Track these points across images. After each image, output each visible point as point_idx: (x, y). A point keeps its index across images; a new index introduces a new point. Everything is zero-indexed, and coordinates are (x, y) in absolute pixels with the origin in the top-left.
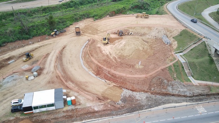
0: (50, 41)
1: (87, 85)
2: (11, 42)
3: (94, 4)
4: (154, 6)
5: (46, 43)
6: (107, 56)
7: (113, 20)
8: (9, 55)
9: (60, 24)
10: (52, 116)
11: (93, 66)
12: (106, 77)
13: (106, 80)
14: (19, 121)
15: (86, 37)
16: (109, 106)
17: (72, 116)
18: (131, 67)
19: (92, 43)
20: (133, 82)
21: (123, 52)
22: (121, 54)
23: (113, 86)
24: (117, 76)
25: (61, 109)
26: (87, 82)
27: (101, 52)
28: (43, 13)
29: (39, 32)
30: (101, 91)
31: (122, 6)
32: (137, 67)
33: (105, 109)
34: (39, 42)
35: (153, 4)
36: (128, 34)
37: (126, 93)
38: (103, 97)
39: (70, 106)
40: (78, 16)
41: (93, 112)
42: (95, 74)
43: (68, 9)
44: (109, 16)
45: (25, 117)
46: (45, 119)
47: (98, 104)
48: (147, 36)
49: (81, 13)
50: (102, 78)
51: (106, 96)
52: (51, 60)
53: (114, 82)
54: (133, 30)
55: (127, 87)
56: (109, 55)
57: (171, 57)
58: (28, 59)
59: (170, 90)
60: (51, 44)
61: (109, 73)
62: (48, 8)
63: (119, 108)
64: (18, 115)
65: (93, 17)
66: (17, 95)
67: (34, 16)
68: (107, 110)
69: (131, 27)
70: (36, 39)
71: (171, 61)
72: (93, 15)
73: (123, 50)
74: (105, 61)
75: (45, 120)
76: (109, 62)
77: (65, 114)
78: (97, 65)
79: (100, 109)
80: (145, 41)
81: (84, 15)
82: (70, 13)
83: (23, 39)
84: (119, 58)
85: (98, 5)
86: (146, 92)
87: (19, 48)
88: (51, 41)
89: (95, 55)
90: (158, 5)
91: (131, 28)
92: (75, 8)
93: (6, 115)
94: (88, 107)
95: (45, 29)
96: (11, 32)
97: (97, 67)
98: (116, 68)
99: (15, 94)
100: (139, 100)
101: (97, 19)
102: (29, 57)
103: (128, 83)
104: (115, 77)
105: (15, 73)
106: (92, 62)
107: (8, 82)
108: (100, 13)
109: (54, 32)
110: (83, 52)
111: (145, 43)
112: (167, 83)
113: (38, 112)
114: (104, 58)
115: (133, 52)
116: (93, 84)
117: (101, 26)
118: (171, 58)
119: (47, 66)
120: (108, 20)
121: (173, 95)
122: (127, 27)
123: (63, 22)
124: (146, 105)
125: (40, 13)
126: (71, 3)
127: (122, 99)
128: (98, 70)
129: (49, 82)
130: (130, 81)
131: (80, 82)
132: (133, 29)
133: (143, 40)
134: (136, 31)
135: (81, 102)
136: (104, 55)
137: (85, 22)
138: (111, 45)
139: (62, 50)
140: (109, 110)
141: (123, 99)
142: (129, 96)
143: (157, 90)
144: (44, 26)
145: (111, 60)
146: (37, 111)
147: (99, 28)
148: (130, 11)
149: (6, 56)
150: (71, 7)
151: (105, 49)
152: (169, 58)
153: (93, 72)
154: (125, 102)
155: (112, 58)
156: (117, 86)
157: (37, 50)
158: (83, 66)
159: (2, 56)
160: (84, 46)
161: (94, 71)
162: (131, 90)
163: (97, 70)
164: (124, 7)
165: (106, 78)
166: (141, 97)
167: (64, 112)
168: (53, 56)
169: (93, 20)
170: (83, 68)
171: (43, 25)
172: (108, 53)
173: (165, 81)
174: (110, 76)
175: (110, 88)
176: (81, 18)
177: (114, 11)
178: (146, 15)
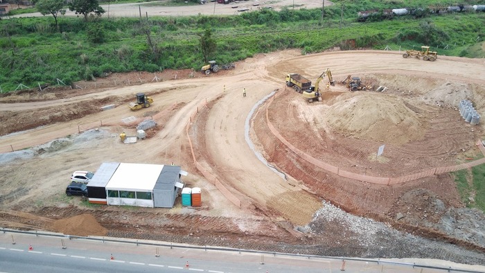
0: (196, 82)
1: (242, 176)
2: (121, 71)
3: (311, 21)
4: (460, 40)
5: (187, 84)
6: (307, 125)
7: (345, 58)
8: (108, 94)
9: (227, 52)
10: (143, 219)
11: (268, 141)
13: (288, 176)
14: (75, 215)
15: (274, 83)
16: (275, 228)
17: (185, 231)
18: (359, 156)
19: (281, 97)
20: (351, 190)
21: (348, 120)
22: (341, 125)
23: (300, 192)
24: (316, 170)
25: (165, 210)
26: (243, 171)
27: (295, 115)
28: (199, 27)
29: (179, 61)
30: (270, 194)
31: (377, 32)
32: (374, 158)
33: (263, 232)
34: (174, 79)
35: (458, 36)
36: (374, 89)
37: (329, 212)
38: (268, 208)
39: (185, 206)
40: (270, 41)
41: (233, 233)
42: (268, 157)
43: (252, 26)
44: (339, 48)
45: (87, 209)
46: (126, 222)
47: (249, 217)
48: (422, 99)
49: (276, 36)
50: (280, 169)
51: (277, 208)
52: (184, 116)
53: (306, 182)
54: (387, 82)
55: (336, 200)
56: (312, 124)
57: (471, 151)
58: (140, 107)
59: (447, 226)
60: (196, 87)
61: (299, 158)
62: (211, 18)
63: (299, 240)
64: (76, 202)
65: (302, 47)
66: (91, 165)
67: (180, 30)
68: (267, 236)
69: (385, 75)
70: (169, 73)
71: (470, 159)
72: (303, 43)
73: (347, 117)
74: (297, 134)
75: (127, 224)
76: (308, 138)
77: (170, 222)
78: (277, 140)
79: (252, 231)
80: (411, 107)
81: (282, 41)
82: (254, 33)
83: (144, 70)
84: (335, 133)
85: (320, 24)
86: (382, 220)
87: (131, 84)
88: (199, 81)
89: (279, 120)
90: (471, 41)
91: (385, 76)
93: (54, 197)
94: (225, 218)
95: (193, 57)
96: (125, 52)
97: (274, 145)
98: (318, 152)
99: (88, 163)
100: (357, 235)
101: (309, 52)
102: (144, 102)
103: (339, 190)
104: (311, 171)
105: (104, 126)
106: (268, 131)
107: (85, 140)
108: (318, 38)
109: (209, 66)
110: (255, 112)
111: (409, 109)
112: (443, 208)
113: (115, 204)
114: (297, 129)
115: (370, 125)
116: (256, 177)
117: (314, 67)
118: (471, 153)
119: (171, 124)
120: (334, 56)
121: (453, 242)
122: (375, 74)
123: (233, 50)
124: (372, 250)
125: (193, 27)
126: (262, 15)
127: (314, 223)
128: (276, 150)
129: (163, 154)
130: (346, 187)
131: (229, 168)
132: (389, 79)
133: (407, 105)
134: (395, 85)
135: (214, 205)
136: (299, 122)
137: (281, 54)
138: (325, 105)
139: (213, 101)
140: (273, 237)
142: (335, 219)
143: (412, 220)
144: (193, 51)
145: (313, 134)
146: (116, 201)
147: (308, 69)
148: (393, 45)
149: (102, 95)
150: (261, 23)
151: (308, 112)
152: (466, 153)
153: (264, 152)
154: (318, 232)
155: (316, 130)
156: (311, 194)
157: (164, 94)
158: (247, 139)
159: (95, 94)
160: (263, 100)
161: (267, 151)
162: (343, 208)
163: (274, 150)
164: (379, 35)
165: (290, 170)
166: (364, 228)
167: (168, 216)
168: (190, 109)
169: (300, 53)
170: (244, 141)
171: (190, 49)
172: (311, 120)
173: (439, 202)
174: (298, 166)
175: (294, 194)
176: (274, 45)
177: (354, 40)
178: (429, 53)
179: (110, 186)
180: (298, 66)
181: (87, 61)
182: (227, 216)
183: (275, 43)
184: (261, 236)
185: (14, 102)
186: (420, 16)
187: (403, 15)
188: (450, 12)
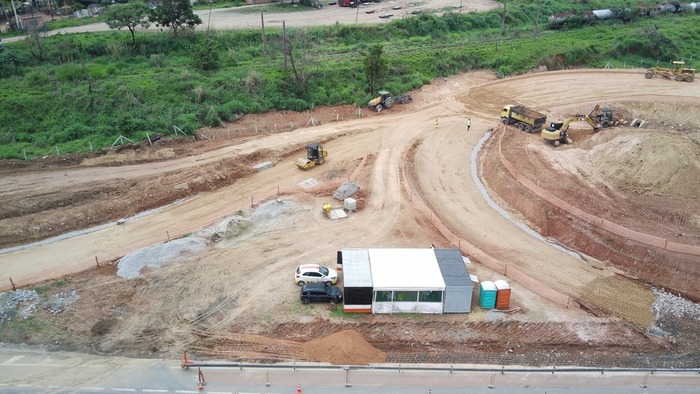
0: (368, 124)
1: (521, 259)
2: (256, 112)
3: (489, 30)
5: (359, 127)
6: (574, 178)
7: (564, 80)
8: (254, 146)
9: (394, 78)
10: (434, 332)
11: (529, 206)
12: (584, 243)
13: (585, 256)
14: (329, 333)
15: (481, 120)
16: (629, 333)
17: (499, 347)
18: (676, 221)
20: (693, 270)
21: (635, 170)
22: (627, 177)
23: (614, 277)
24: (629, 243)
25: (461, 316)
27: (546, 165)
28: (339, 42)
29: (334, 93)
30: (577, 284)
31: (587, 43)
33: (614, 340)
34: (335, 121)
35: (689, 45)
37: (670, 303)
39: (488, 309)
40: (448, 59)
41: (571, 345)
43: (412, 38)
44: (545, 67)
45: (346, 322)
46: (409, 338)
47: (588, 320)
49: (456, 52)
50: (567, 246)
51: (599, 303)
52: (386, 174)
53: (616, 263)
54: (644, 113)
55: (671, 285)
56: (581, 178)
58: (313, 163)
60: (372, 130)
61: (595, 229)
62: (354, 29)
63: (662, 348)
64: (321, 311)
65: (494, 67)
66: (306, 254)
67: (316, 47)
68: (619, 346)
69: (637, 103)
70: (324, 112)
72: (494, 61)
73: (632, 165)
74: (568, 192)
75: (411, 341)
76: (588, 198)
77: (475, 335)
78: (545, 204)
79: (597, 340)
81: (464, 59)
82: (420, 49)
83: (287, 109)
84: (621, 189)
85: (503, 34)
87: (279, 131)
88: (370, 122)
91: (638, 105)
92: (433, 38)
93: (282, 307)
94: (555, 324)
95: (352, 86)
96: (256, 82)
97: (543, 210)
98: (617, 218)
99: (298, 252)
101: (507, 73)
102: (318, 157)
103: (674, 272)
104: (621, 246)
105: (283, 194)
106: (522, 191)
107: (268, 217)
108: (516, 55)
109: (379, 99)
110: (478, 163)
113: (385, 311)
114: (564, 185)
115: (671, 175)
116: (543, 260)
117: (526, 95)
119: (377, 184)
122: (623, 103)
123: (402, 74)
125: (331, 42)
126: (423, 22)
127: (660, 321)
128: (548, 218)
129: (397, 233)
130: (683, 266)
132: (645, 109)
134: (655, 117)
135: (526, 304)
136: (559, 176)
137: (467, 79)
138: (578, 149)
139: (411, 150)
140: (627, 346)
141: (664, 323)
142: (685, 314)
144: (349, 78)
145: (591, 192)
146: (386, 307)
147: (518, 98)
148: (614, 61)
149: (248, 147)
150: (423, 34)
151: (561, 160)
153: (529, 223)
154: (674, 333)
155: (592, 186)
156: (631, 279)
158: (491, 203)
159: (235, 147)
160: (479, 146)
161: (533, 221)
162: (686, 297)
163: (544, 218)
164: (592, 47)
165: (582, 245)
167: (471, 325)
168: (387, 162)
169: (494, 77)
170: (490, 208)
171: (346, 75)
172: (574, 172)
174: (598, 240)
175: (607, 280)
176: (453, 65)
177: (563, 55)
178: (683, 71)
179: (379, 285)
180: (502, 94)
181: (204, 98)
182: (557, 320)
183: (455, 62)
184: (611, 346)
185: (120, 164)
186: (629, 20)
187: (606, 18)
188: (664, 13)
